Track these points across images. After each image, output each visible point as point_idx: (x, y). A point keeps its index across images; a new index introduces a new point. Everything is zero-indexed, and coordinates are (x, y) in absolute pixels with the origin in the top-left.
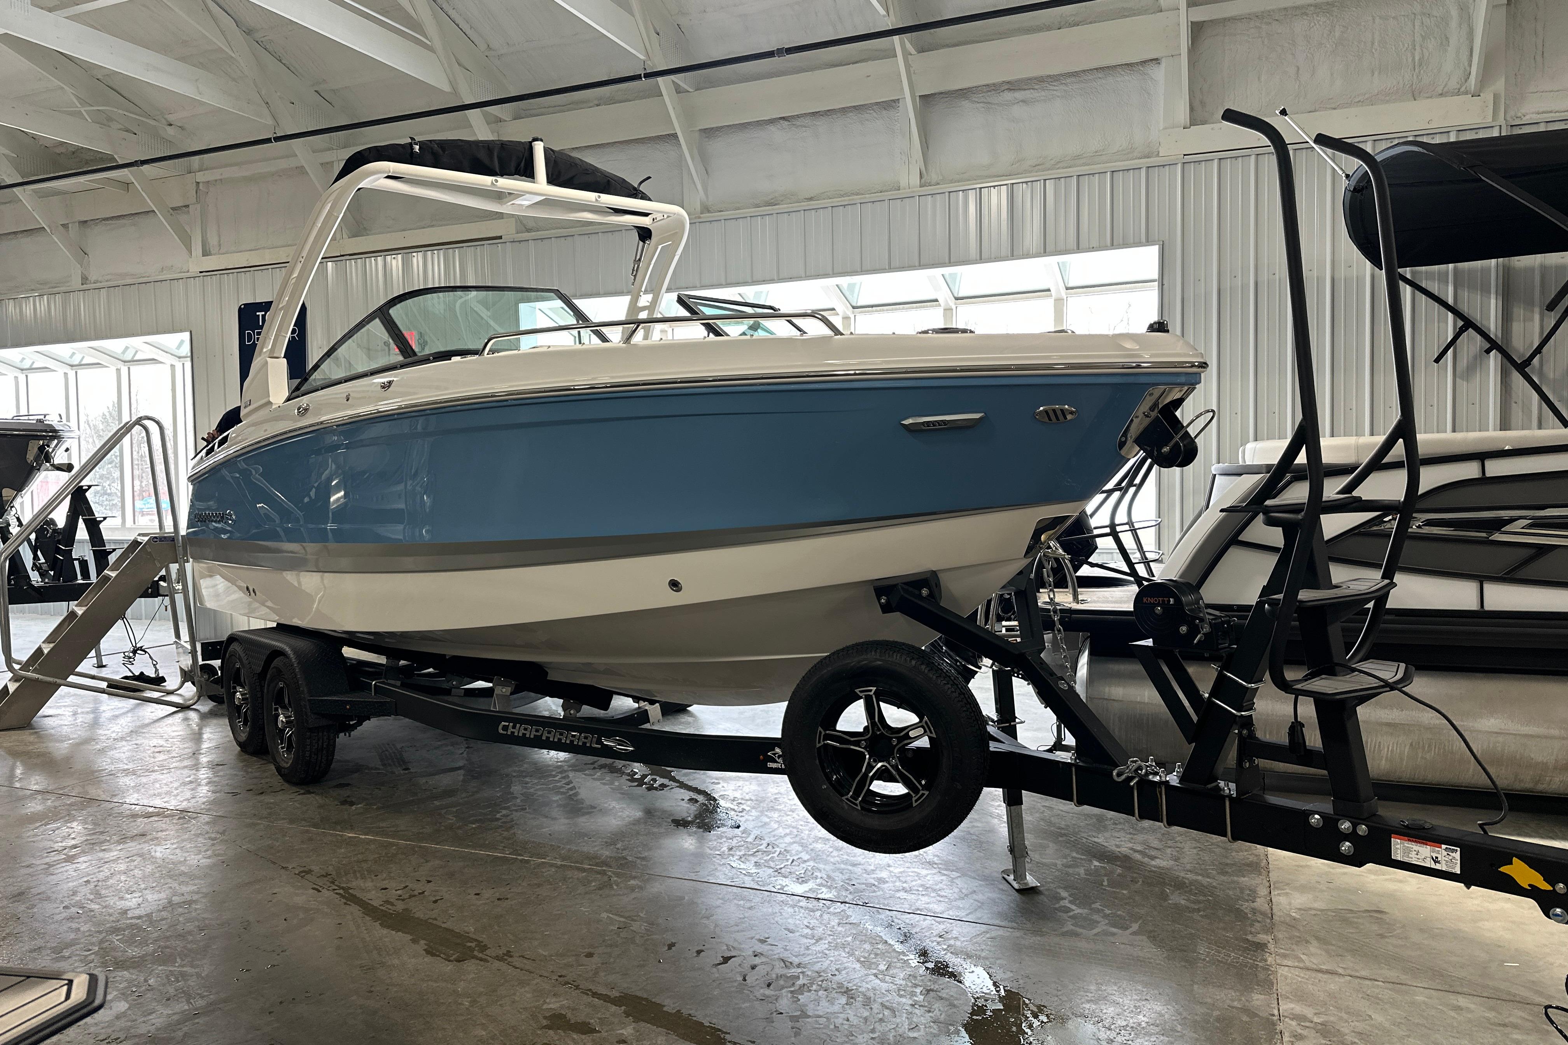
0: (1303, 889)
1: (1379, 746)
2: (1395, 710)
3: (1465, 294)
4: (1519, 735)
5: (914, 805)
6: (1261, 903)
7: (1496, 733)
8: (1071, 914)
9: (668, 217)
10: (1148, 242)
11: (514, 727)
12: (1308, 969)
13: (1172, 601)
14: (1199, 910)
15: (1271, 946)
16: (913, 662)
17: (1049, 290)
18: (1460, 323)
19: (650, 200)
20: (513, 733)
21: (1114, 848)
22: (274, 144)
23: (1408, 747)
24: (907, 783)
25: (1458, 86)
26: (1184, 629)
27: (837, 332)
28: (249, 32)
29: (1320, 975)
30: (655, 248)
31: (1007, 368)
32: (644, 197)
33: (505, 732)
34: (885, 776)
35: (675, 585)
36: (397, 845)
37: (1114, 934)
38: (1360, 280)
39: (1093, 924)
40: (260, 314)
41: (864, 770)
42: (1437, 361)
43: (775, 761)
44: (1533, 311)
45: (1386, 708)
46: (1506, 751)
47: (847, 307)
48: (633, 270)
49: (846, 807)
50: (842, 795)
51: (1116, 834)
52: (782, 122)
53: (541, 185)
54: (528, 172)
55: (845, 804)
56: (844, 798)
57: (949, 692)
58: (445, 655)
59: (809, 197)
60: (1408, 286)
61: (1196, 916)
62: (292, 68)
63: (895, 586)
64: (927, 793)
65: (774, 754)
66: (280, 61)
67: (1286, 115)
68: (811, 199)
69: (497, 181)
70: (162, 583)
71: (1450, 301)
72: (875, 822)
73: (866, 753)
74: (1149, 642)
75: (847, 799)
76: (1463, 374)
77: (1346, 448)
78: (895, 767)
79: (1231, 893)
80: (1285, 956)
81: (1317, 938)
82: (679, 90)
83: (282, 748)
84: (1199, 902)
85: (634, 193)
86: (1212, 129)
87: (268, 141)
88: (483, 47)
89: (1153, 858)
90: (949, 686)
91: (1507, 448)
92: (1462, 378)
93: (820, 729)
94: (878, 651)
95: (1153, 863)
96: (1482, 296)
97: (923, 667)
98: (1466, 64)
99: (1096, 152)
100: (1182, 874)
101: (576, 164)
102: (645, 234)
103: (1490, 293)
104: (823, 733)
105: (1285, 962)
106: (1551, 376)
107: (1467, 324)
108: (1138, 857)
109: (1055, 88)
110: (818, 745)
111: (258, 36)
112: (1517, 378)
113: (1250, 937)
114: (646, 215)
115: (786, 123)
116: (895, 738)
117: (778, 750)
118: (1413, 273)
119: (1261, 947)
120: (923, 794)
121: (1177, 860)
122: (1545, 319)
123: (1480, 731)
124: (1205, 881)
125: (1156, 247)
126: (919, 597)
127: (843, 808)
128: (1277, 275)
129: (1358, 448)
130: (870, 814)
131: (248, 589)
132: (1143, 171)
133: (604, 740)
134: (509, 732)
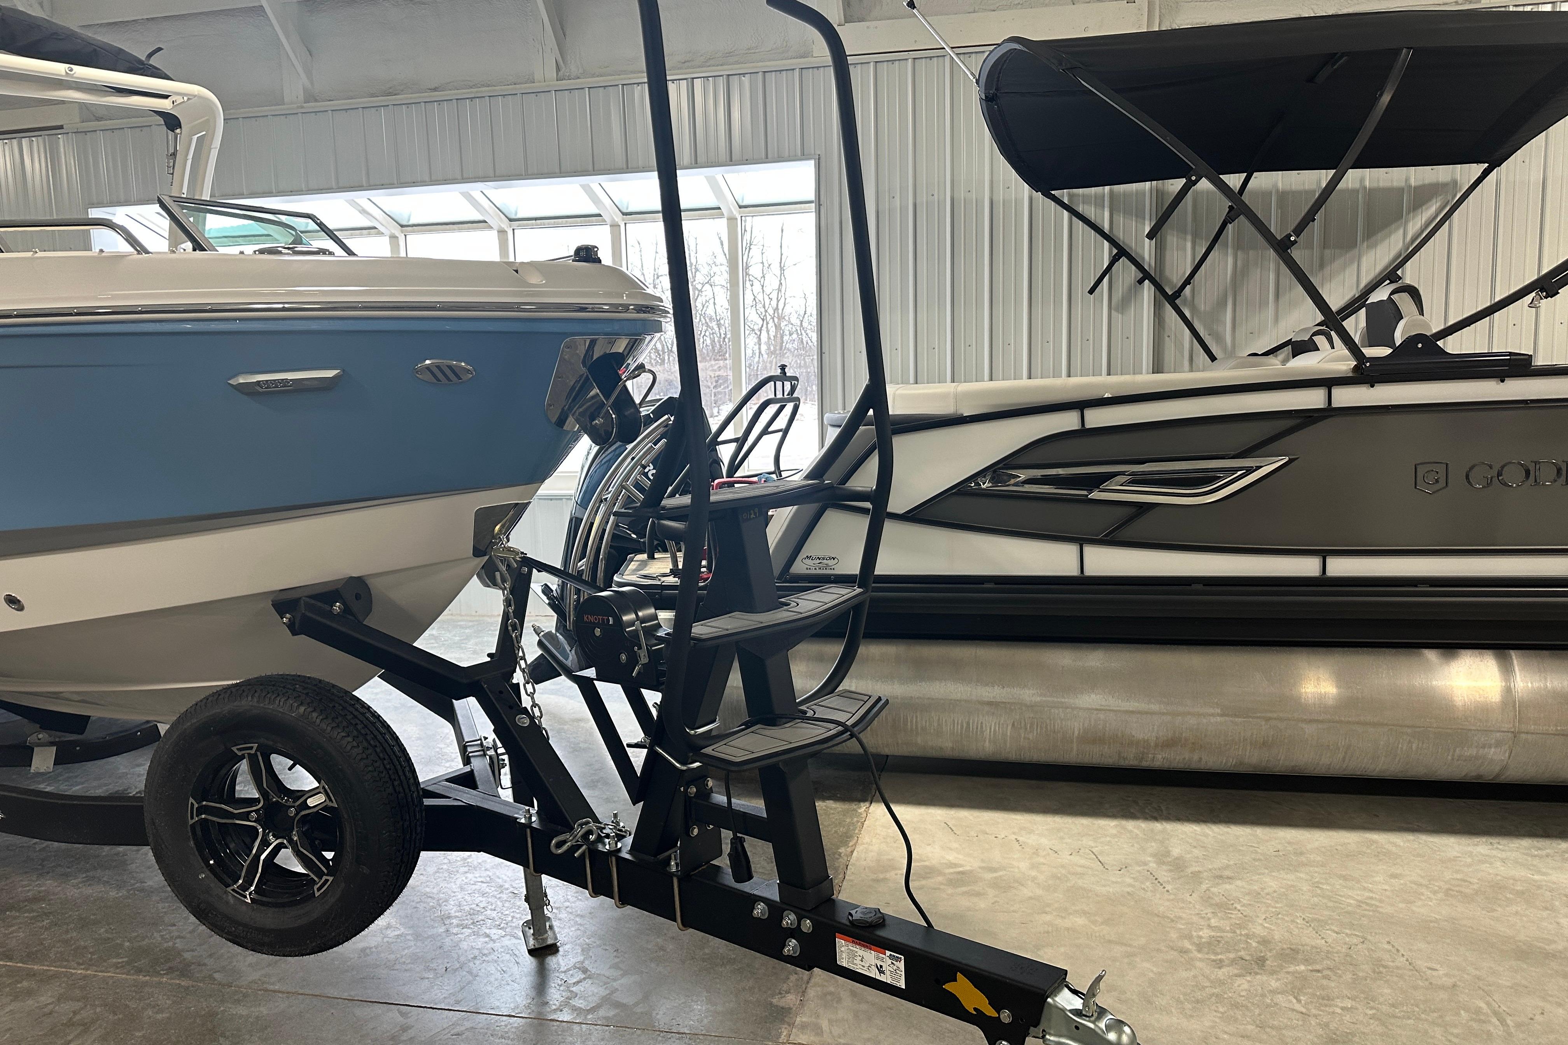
1: (982, 727)
2: (996, 687)
3: (1120, 219)
4: (1120, 711)
5: (317, 894)
7: (1097, 710)
9: (189, 99)
10: (804, 156)
13: (611, 620)
17: (720, 208)
18: (1115, 251)
23: (1010, 727)
26: (624, 657)
30: (189, 139)
35: (13, 602)
38: (1018, 202)
41: (254, 851)
42: (1091, 291)
44: (1185, 240)
45: (987, 685)
46: (1107, 729)
47: (501, 220)
49: (232, 901)
50: (228, 886)
55: (230, 897)
56: (229, 889)
57: (349, 747)
59: (433, 87)
63: (298, 599)
64: (331, 879)
67: (914, 7)
68: (435, 89)
71: (1106, 228)
73: (259, 827)
75: (233, 890)
76: (1121, 306)
77: (944, 396)
85: (140, 67)
86: (868, 27)
90: (350, 739)
91: (1106, 396)
92: (1117, 310)
93: (191, 800)
94: (256, 695)
96: (1136, 222)
99: (749, 49)
102: (172, 122)
103: (1144, 219)
104: (196, 806)
105: (800, 1038)
106: (1203, 308)
107: (1121, 252)
110: (191, 822)
112: (1169, 309)
114: (166, 97)
116: (292, 806)
118: (1071, 196)
120: (327, 881)
122: (1197, 247)
123: (1081, 709)
125: (812, 162)
126: (330, 615)
127: (227, 903)
128: (936, 196)
129: (957, 397)
130: (263, 908)
132: (796, 73)
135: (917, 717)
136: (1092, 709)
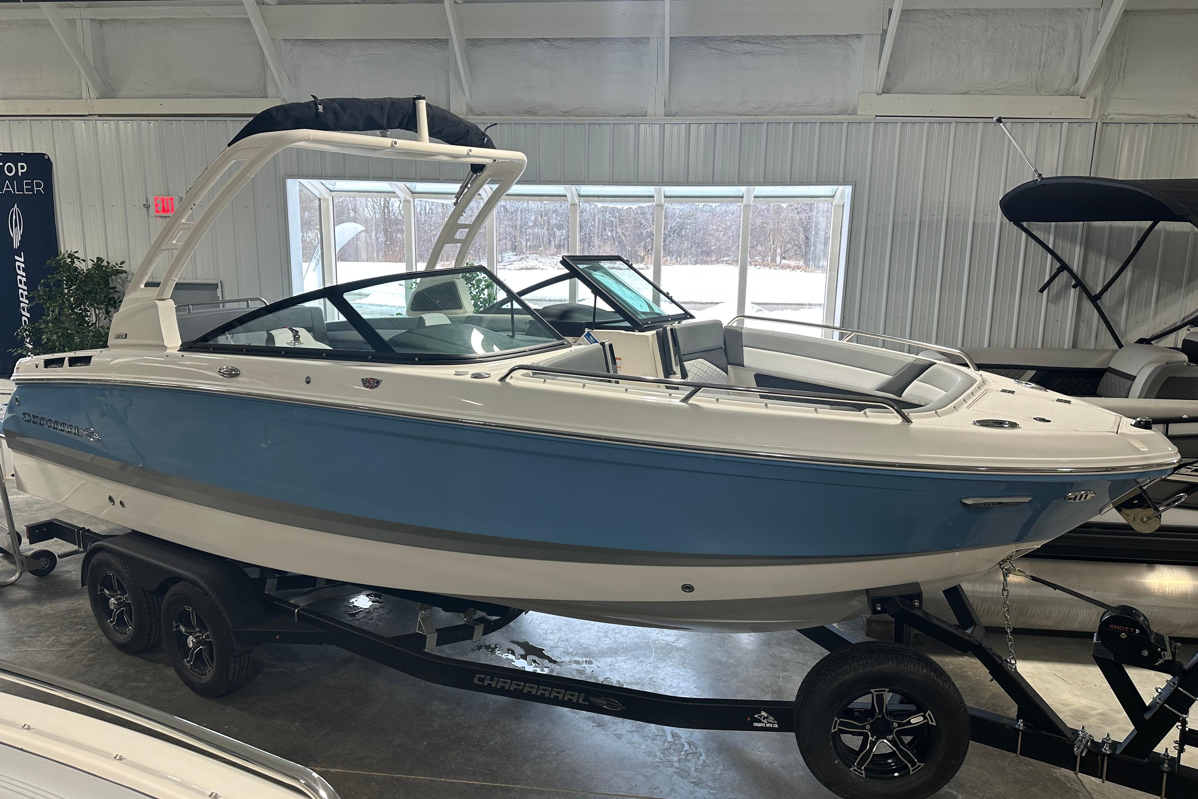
2: (1091, 591)
3: (1060, 242)
5: (911, 773)
7: (1153, 606)
9: (508, 159)
10: (845, 183)
11: (491, 680)
13: (1137, 631)
18: (1058, 265)
20: (489, 685)
25: (1068, 87)
26: (1146, 653)
30: (485, 179)
33: (481, 683)
35: (687, 588)
38: (992, 225)
41: (868, 747)
42: (1041, 290)
43: (760, 722)
44: (1101, 258)
52: (542, 41)
53: (423, 141)
56: (851, 769)
59: (566, 111)
60: (1023, 233)
63: (892, 598)
64: (923, 765)
65: (760, 716)
69: (395, 143)
71: (1051, 246)
72: (877, 787)
73: (869, 733)
75: (855, 770)
76: (1054, 300)
83: (188, 661)
85: (482, 137)
86: (898, 98)
91: (1184, 417)
92: (1052, 302)
93: (836, 718)
96: (1071, 245)
98: (1076, 70)
99: (806, 103)
102: (478, 168)
103: (1076, 243)
104: (839, 721)
106: (1107, 304)
107: (1064, 267)
109: (777, 45)
110: (833, 731)
112: (1087, 305)
114: (488, 158)
115: (546, 43)
116: (896, 722)
117: (763, 714)
118: (1028, 225)
122: (1108, 264)
123: (1143, 605)
125: (851, 187)
126: (913, 606)
127: (851, 777)
128: (936, 217)
130: (873, 780)
131: (111, 498)
132: (845, 126)
133: (593, 699)
134: (486, 683)
135: (1036, 608)
136: (1151, 606)
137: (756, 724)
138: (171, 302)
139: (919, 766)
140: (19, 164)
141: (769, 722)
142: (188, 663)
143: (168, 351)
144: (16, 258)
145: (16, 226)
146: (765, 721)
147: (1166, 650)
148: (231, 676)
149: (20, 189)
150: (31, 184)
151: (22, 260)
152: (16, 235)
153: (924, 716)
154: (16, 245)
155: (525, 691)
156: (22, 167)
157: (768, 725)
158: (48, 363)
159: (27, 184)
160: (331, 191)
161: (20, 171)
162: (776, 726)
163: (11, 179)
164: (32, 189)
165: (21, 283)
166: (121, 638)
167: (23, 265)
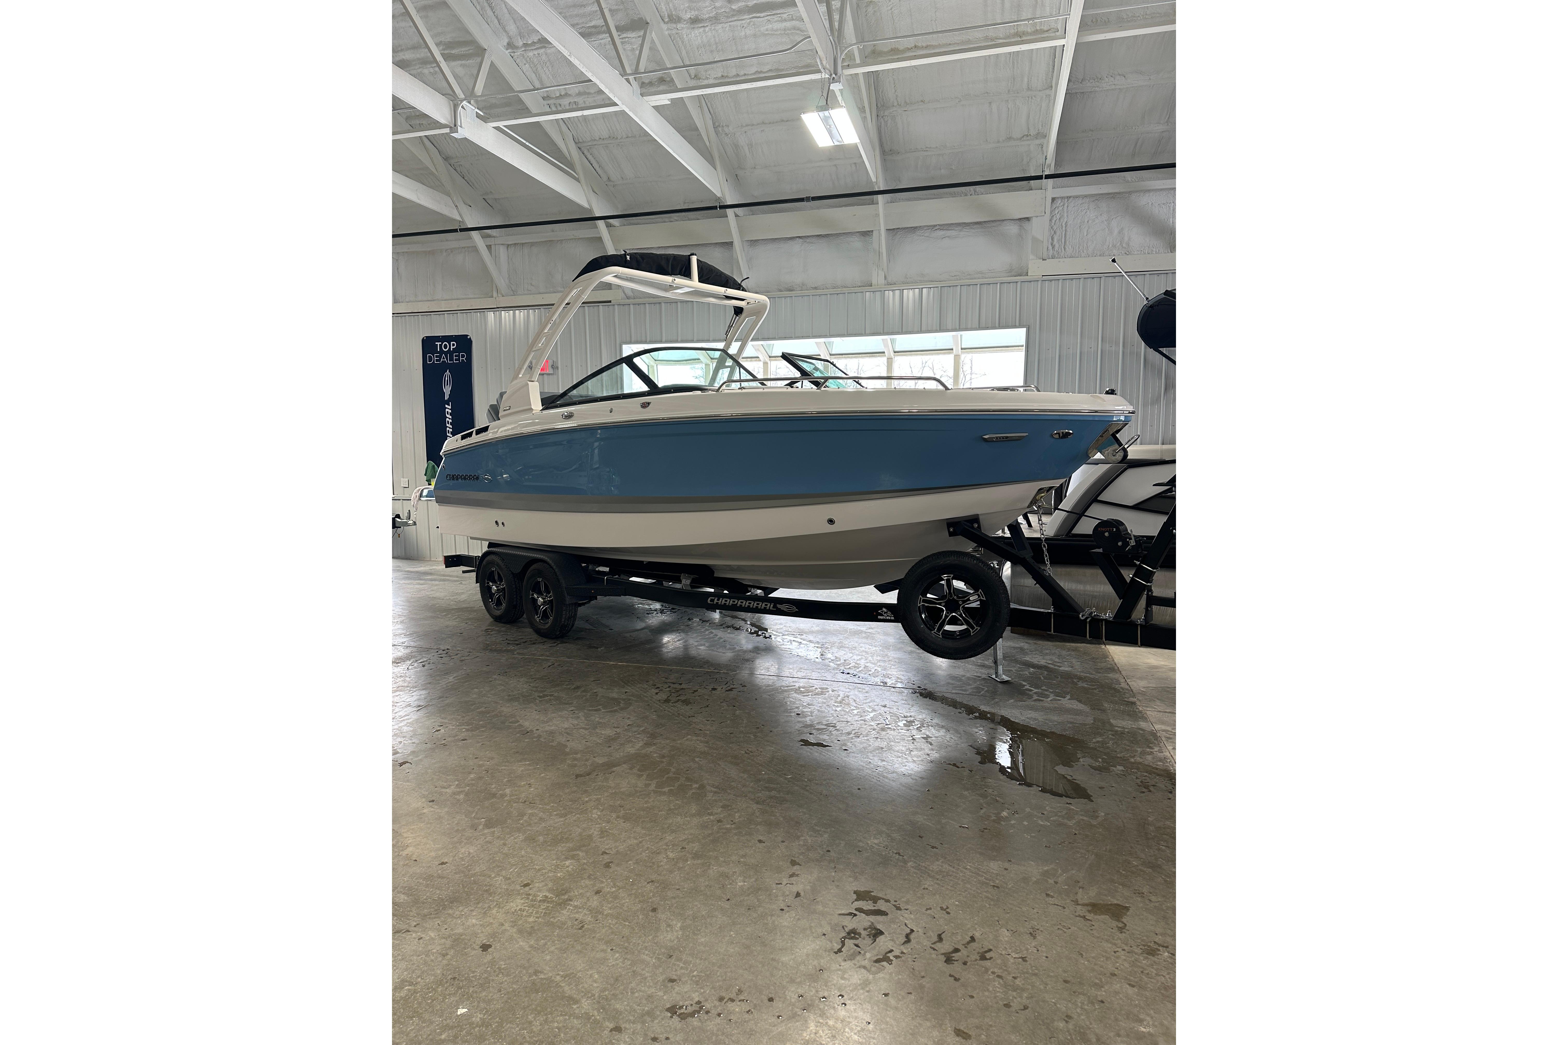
0: (1141, 678)
5: (969, 636)
6: (1123, 685)
8: (1033, 692)
9: (758, 302)
10: (1020, 326)
11: (718, 600)
12: (1160, 712)
13: (1114, 530)
14: (1095, 689)
15: (1138, 703)
16: (975, 562)
17: (952, 349)
19: (746, 291)
20: (717, 603)
21: (1037, 662)
22: (459, 233)
24: (968, 623)
26: (1120, 544)
27: (947, 388)
28: (446, 159)
29: (1167, 714)
30: (746, 321)
31: (1032, 411)
32: (744, 290)
33: (711, 603)
34: (953, 621)
35: (831, 521)
36: (645, 667)
37: (1060, 700)
38: (1138, 351)
39: (1047, 696)
40: (438, 343)
41: (943, 617)
43: (882, 615)
48: (727, 332)
49: (934, 636)
51: (1034, 656)
53: (694, 283)
54: (687, 274)
56: (931, 634)
58: (643, 561)
59: (814, 286)
61: (1095, 691)
62: (470, 183)
63: (959, 522)
64: (979, 628)
65: (882, 612)
66: (463, 178)
67: (1115, 262)
68: (816, 288)
69: (675, 280)
70: (397, 519)
72: (950, 644)
73: (945, 609)
74: (1101, 550)
75: (934, 632)
77: (1156, 451)
78: (961, 616)
79: (1107, 681)
80: (1147, 707)
81: (1158, 699)
82: (736, 216)
83: (538, 617)
84: (1093, 685)
85: (738, 287)
86: (1059, 262)
87: (455, 231)
88: (605, 178)
89: (1060, 667)
90: (994, 573)
93: (920, 596)
94: (955, 556)
95: (1061, 669)
97: (980, 564)
99: (989, 269)
100: (1078, 673)
101: (712, 270)
102: (738, 311)
104: (923, 598)
105: (1148, 709)
108: (1052, 666)
110: (919, 605)
111: (452, 162)
113: (1126, 699)
114: (743, 300)
115: (800, 240)
116: (961, 601)
117: (884, 609)
119: (1134, 703)
121: (1072, 667)
124: (1092, 676)
125: (1025, 329)
126: (973, 528)
127: (932, 637)
128: (1092, 348)
129: (1162, 451)
130: (947, 640)
131: (496, 522)
132: (1019, 284)
133: (779, 606)
134: (715, 603)
137: (880, 617)
138: (537, 383)
139: (977, 629)
140: (452, 343)
141: (888, 616)
142: (537, 618)
143: (533, 412)
144: (446, 406)
145: (447, 384)
146: (885, 615)
147: (1131, 539)
148: (563, 620)
149: (451, 359)
150: (458, 356)
151: (450, 407)
152: (447, 390)
153: (978, 595)
154: (446, 398)
155: (738, 605)
156: (453, 345)
157: (887, 618)
158: (463, 438)
159: (456, 356)
160: (655, 360)
161: (452, 347)
162: (893, 618)
163: (446, 353)
164: (458, 360)
165: (448, 423)
166: (498, 613)
167: (450, 411)
